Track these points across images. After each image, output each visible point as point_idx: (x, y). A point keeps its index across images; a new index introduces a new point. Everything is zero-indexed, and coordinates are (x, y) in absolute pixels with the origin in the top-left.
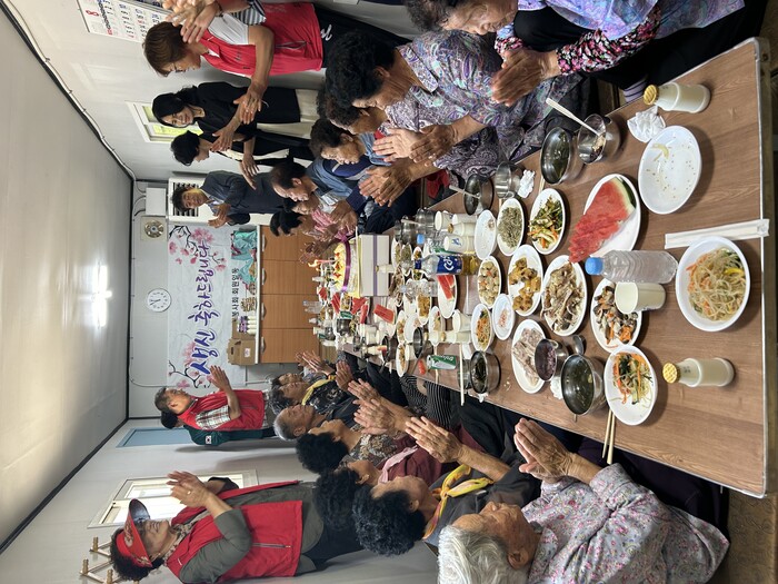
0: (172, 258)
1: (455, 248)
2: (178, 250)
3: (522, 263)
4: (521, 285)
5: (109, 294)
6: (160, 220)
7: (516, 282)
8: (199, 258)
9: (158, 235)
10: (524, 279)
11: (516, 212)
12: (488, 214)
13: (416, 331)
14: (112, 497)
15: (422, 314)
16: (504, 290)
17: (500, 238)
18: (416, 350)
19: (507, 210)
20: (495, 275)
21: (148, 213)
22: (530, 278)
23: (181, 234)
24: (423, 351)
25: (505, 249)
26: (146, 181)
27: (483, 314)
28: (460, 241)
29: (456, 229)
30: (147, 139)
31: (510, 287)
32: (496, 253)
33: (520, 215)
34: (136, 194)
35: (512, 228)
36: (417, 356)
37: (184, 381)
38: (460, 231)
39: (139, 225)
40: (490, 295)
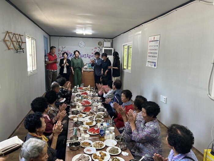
0: (93, 48)
1: (106, 134)
2: (95, 50)
3: (105, 155)
4: (100, 156)
5: (84, 34)
6: (103, 45)
7: (100, 154)
8: (93, 55)
9: (99, 45)
10: (101, 156)
11: (118, 152)
12: (116, 143)
13: (82, 122)
14: (32, 36)
15: (86, 123)
16: (97, 150)
17: (111, 148)
18: (77, 122)
19: (118, 149)
20: (101, 147)
21: (104, 42)
22: (102, 158)
23: (99, 50)
24: (77, 124)
25: (108, 149)
26: (112, 42)
27: (90, 143)
28: (108, 135)
29: (112, 134)
30: (123, 44)
31: (99, 152)
32: (107, 147)
33: (117, 153)
34: (109, 40)
35: (114, 151)
36: (75, 123)
37: (60, 51)
38: (111, 136)
39: (101, 40)
40: (96, 146)
